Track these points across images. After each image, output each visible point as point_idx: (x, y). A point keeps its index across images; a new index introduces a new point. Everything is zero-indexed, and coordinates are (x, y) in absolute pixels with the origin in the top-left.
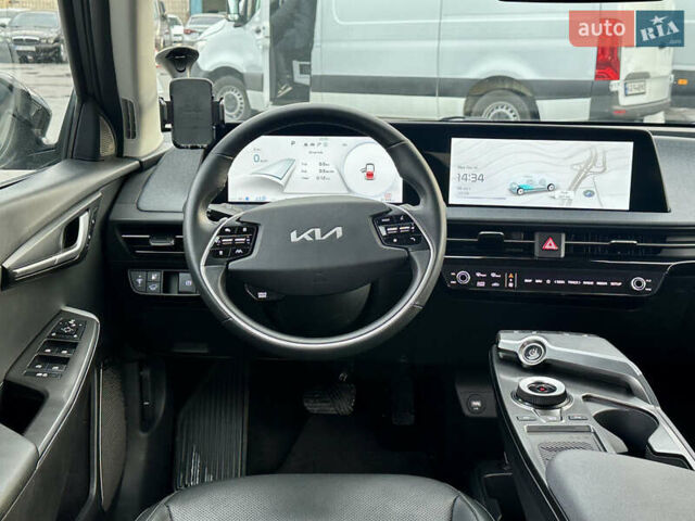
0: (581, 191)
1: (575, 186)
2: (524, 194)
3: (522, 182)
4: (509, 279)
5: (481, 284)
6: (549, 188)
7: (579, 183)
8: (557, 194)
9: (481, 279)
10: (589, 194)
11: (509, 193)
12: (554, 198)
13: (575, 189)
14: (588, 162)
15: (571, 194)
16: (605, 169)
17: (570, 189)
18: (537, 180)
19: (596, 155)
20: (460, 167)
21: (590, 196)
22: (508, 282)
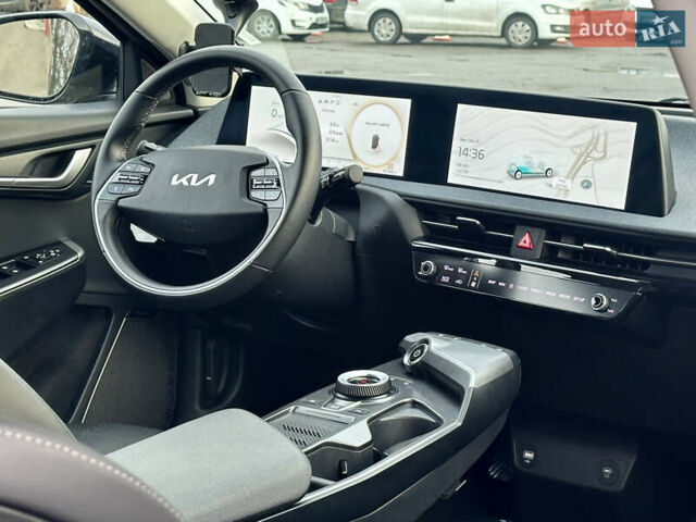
0: (578, 180)
1: (572, 174)
2: (521, 178)
3: (521, 164)
4: (474, 276)
5: (445, 279)
6: (548, 173)
7: (577, 170)
8: (555, 181)
9: (447, 273)
10: (587, 185)
11: (507, 175)
12: (551, 186)
13: (573, 178)
14: (590, 144)
15: (568, 183)
16: (605, 156)
17: (567, 178)
18: (537, 162)
19: (598, 136)
20: (462, 140)
21: (587, 187)
22: (473, 280)
